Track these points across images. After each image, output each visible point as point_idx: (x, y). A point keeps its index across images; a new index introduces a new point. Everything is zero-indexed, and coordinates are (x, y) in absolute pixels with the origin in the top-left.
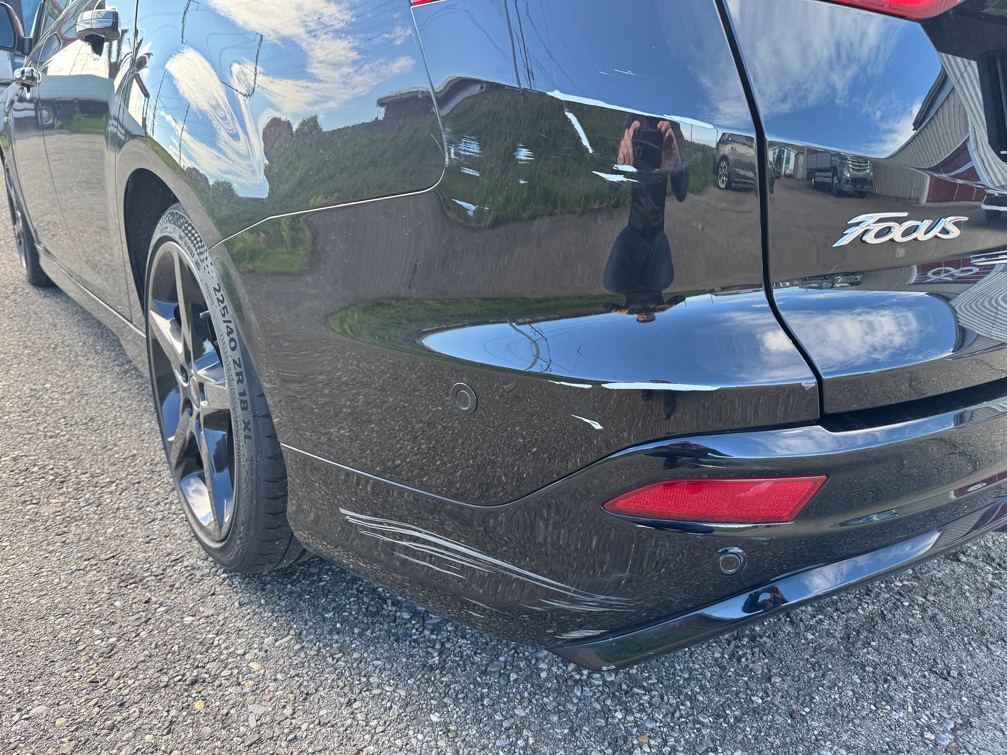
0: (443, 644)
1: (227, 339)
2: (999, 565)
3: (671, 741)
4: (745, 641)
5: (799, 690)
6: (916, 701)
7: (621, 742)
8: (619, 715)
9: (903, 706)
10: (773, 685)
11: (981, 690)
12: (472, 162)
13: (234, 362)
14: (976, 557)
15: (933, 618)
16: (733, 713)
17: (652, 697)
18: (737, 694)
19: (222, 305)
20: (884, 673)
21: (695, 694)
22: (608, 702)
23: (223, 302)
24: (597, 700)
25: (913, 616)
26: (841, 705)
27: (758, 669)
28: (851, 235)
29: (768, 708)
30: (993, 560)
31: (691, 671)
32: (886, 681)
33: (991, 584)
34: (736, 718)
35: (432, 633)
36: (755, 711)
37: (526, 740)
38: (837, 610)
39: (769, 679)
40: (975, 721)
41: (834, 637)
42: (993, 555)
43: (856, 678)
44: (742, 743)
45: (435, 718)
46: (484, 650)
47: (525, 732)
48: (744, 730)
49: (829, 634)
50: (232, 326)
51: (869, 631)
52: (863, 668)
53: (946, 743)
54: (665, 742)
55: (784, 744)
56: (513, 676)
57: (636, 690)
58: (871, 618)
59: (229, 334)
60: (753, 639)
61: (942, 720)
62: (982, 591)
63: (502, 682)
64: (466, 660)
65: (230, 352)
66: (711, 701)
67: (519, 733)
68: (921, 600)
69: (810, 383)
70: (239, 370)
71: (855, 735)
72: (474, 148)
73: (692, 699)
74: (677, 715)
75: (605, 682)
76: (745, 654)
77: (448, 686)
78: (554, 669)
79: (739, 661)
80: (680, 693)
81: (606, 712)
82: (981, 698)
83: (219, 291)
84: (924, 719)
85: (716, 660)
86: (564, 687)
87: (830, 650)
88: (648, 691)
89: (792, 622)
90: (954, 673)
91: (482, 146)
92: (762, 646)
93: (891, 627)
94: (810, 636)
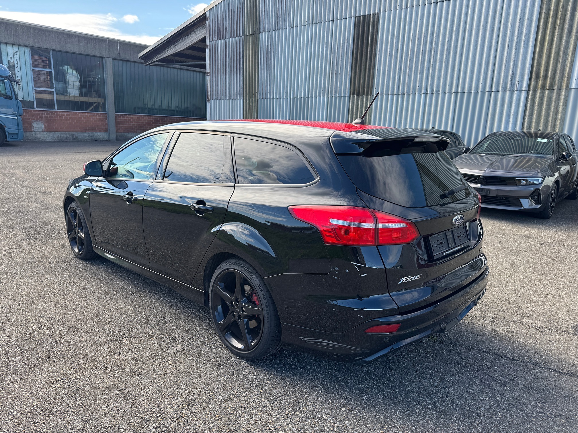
0: (312, 374)
1: (262, 297)
2: (454, 344)
3: (374, 389)
4: (388, 367)
5: (402, 377)
6: (429, 377)
7: (362, 390)
8: (360, 385)
9: (426, 378)
10: (396, 376)
11: (445, 374)
12: (337, 271)
13: (265, 303)
14: (448, 343)
15: (435, 359)
16: (387, 383)
17: (367, 381)
18: (387, 379)
19: (261, 289)
20: (422, 372)
21: (377, 380)
22: (357, 383)
23: (261, 288)
24: (354, 383)
25: (430, 359)
26: (412, 379)
27: (392, 373)
28: (401, 281)
29: (395, 381)
30: (452, 343)
31: (375, 375)
32: (422, 373)
33: (451, 349)
34: (388, 384)
35: (308, 372)
36: (392, 382)
37: (341, 391)
38: (410, 359)
39: (395, 375)
40: (443, 380)
41: (410, 365)
42: (452, 342)
43: (415, 374)
44: (390, 388)
45: (318, 389)
46: (323, 375)
47: (340, 390)
48: (390, 386)
49: (408, 364)
50: (264, 294)
51: (419, 363)
52: (417, 371)
53: (435, 385)
54: (372, 390)
55: (399, 388)
56: (332, 380)
57: (363, 380)
58: (419, 360)
59: (263, 296)
60: (390, 367)
61: (435, 380)
62: (449, 351)
63: (330, 381)
64: (319, 377)
65: (263, 300)
66: (381, 381)
67: (338, 390)
68: (432, 355)
69: (397, 308)
70: (266, 305)
71: (415, 385)
72: (338, 269)
73: (377, 381)
74: (374, 384)
75: (355, 379)
76: (388, 370)
77: (317, 382)
78: (342, 377)
79: (387, 372)
80: (374, 380)
81: (358, 385)
82: (445, 376)
83: (259, 285)
84: (431, 381)
85: (381, 372)
86: (346, 381)
87: (409, 368)
88: (366, 380)
89: (399, 362)
90: (439, 371)
91: (339, 269)
92: (392, 368)
93: (424, 362)
94: (404, 365)
